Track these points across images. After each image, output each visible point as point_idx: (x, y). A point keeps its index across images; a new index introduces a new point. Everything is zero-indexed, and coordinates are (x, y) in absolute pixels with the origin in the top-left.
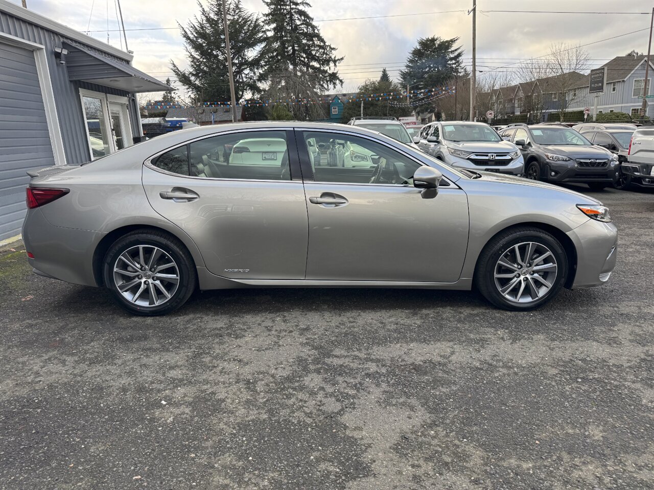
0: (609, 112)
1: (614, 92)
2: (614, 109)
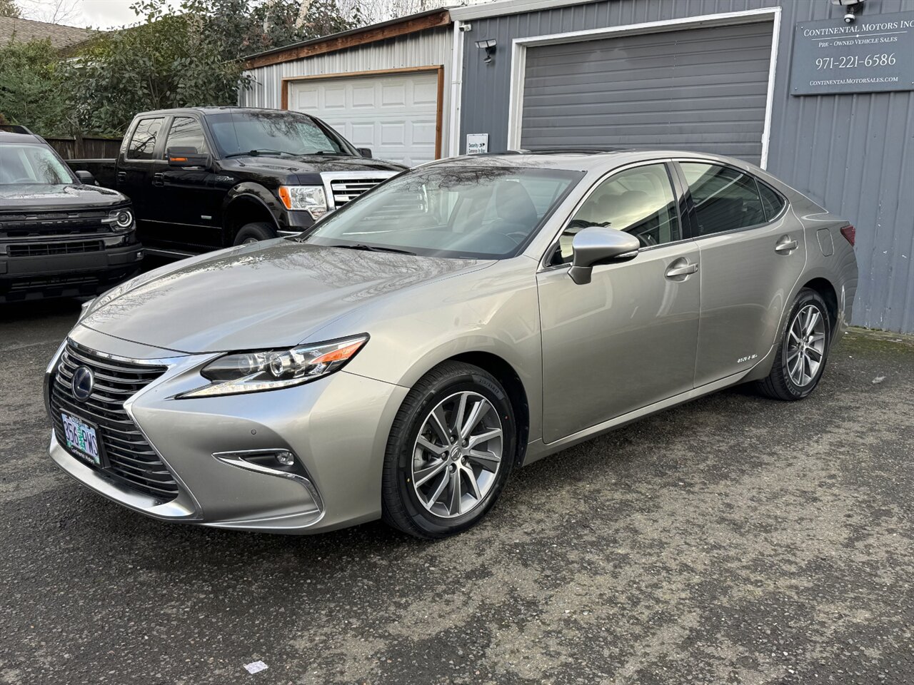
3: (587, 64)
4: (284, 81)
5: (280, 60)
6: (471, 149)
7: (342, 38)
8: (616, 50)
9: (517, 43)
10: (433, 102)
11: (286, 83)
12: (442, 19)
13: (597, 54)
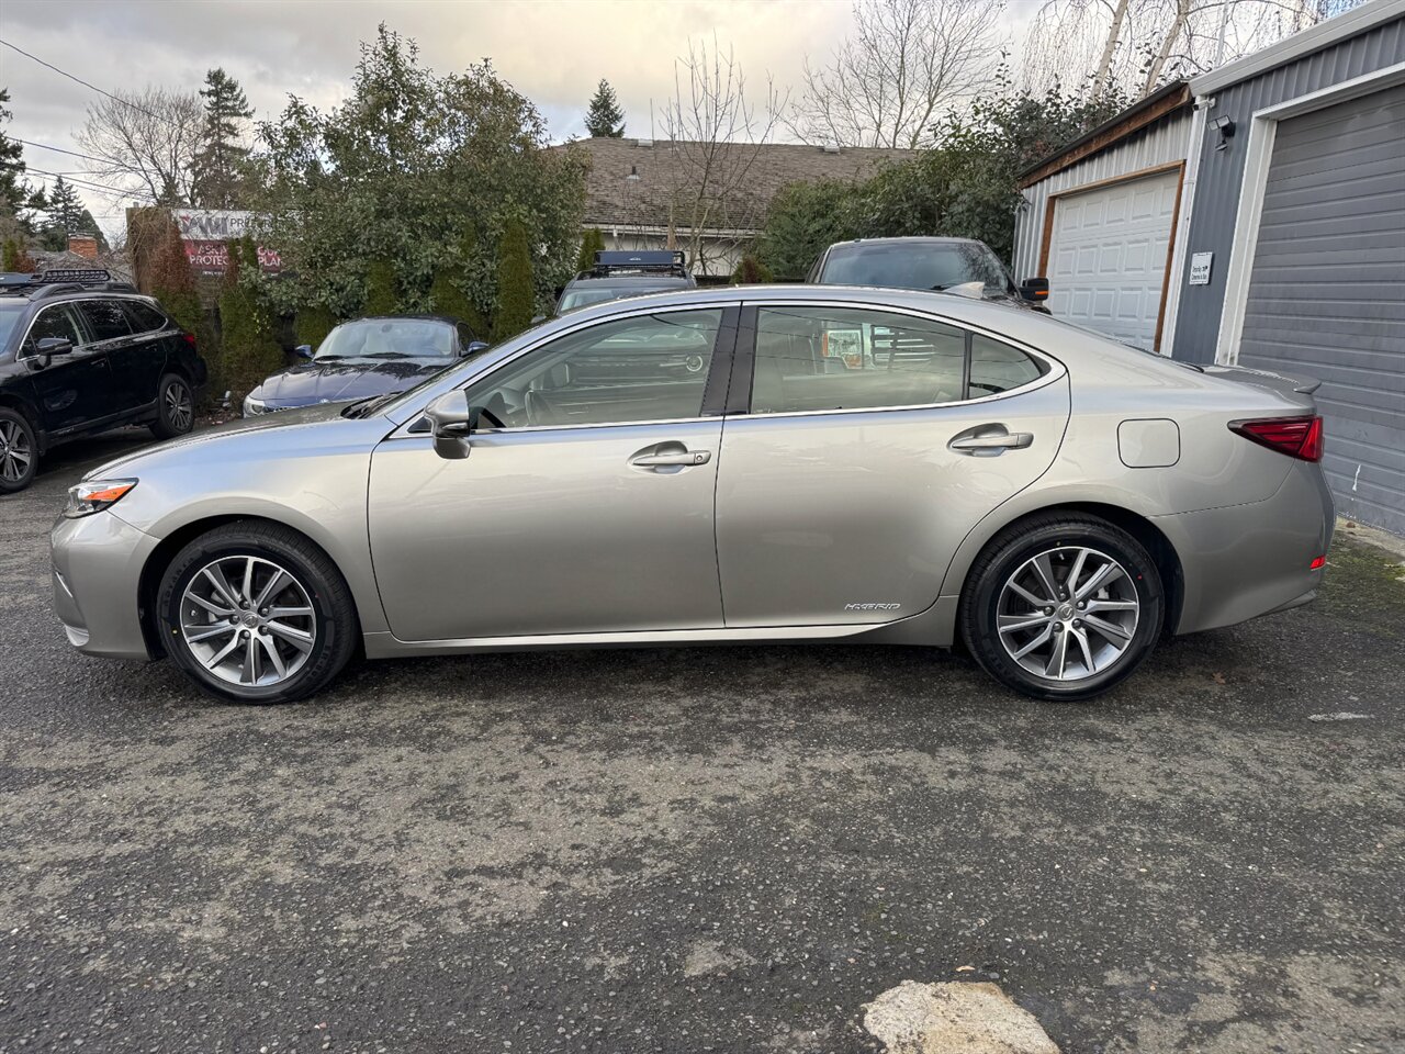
3: (1342, 137)
4: (1051, 197)
5: (1049, 171)
6: (1197, 274)
7: (1096, 137)
8: (1381, 110)
9: (1258, 118)
10: (1169, 212)
11: (1052, 199)
12: (1181, 96)
13: (1357, 121)
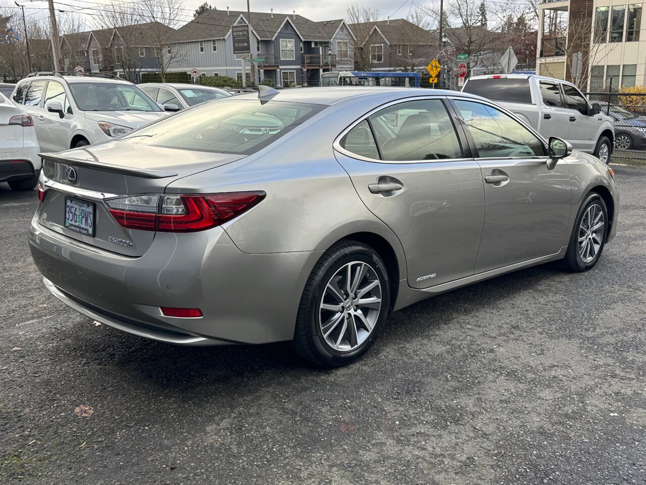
0: (214, 75)
1: (215, 52)
2: (218, 72)
